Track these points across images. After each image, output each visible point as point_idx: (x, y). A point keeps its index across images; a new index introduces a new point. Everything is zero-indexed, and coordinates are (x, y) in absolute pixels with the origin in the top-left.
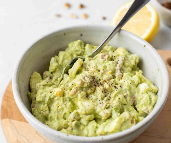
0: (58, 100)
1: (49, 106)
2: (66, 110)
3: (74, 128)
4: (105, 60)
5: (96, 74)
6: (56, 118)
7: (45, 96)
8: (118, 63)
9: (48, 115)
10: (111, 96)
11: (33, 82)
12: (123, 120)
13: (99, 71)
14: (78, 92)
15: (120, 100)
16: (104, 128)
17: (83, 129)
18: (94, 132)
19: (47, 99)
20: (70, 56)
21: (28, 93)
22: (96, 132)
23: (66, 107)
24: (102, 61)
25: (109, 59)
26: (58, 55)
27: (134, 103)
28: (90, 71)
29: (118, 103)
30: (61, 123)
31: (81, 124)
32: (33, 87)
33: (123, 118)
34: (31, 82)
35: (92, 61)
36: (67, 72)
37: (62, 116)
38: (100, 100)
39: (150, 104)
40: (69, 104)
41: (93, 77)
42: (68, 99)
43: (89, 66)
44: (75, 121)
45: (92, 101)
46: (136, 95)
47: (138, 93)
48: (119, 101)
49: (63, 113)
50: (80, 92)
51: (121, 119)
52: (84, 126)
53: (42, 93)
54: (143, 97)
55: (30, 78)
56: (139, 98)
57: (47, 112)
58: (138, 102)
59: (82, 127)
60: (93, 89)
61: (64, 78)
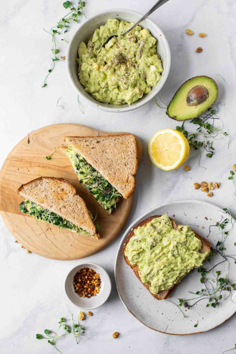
0: (95, 71)
1: (89, 74)
2: (100, 79)
3: (104, 93)
4: (131, 42)
5: (123, 52)
6: (93, 83)
7: (87, 68)
8: (139, 46)
9: (88, 80)
10: (130, 73)
11: (81, 50)
12: (134, 94)
13: (126, 49)
14: (109, 69)
15: (136, 78)
16: (122, 96)
17: (110, 93)
18: (115, 97)
19: (88, 70)
20: (108, 30)
21: (76, 59)
22: (117, 97)
23: (100, 77)
24: (129, 43)
25: (134, 41)
26: (99, 29)
27: (145, 78)
28: (119, 49)
29: (134, 81)
30: (96, 87)
31: (108, 90)
32: (80, 55)
33: (135, 93)
34: (79, 50)
35: (122, 40)
36: (104, 46)
37: (97, 82)
38: (122, 76)
39: (155, 80)
40: (102, 75)
41: (121, 54)
42: (102, 72)
43: (120, 44)
44: (105, 89)
45: (117, 76)
46: (148, 73)
47: (149, 72)
48: (134, 79)
49: (98, 80)
50: (110, 69)
51: (133, 93)
52: (110, 91)
53: (85, 65)
54: (152, 75)
55: (79, 47)
56: (149, 75)
57: (88, 78)
58: (148, 78)
59: (109, 92)
60: (119, 67)
61: (102, 50)
